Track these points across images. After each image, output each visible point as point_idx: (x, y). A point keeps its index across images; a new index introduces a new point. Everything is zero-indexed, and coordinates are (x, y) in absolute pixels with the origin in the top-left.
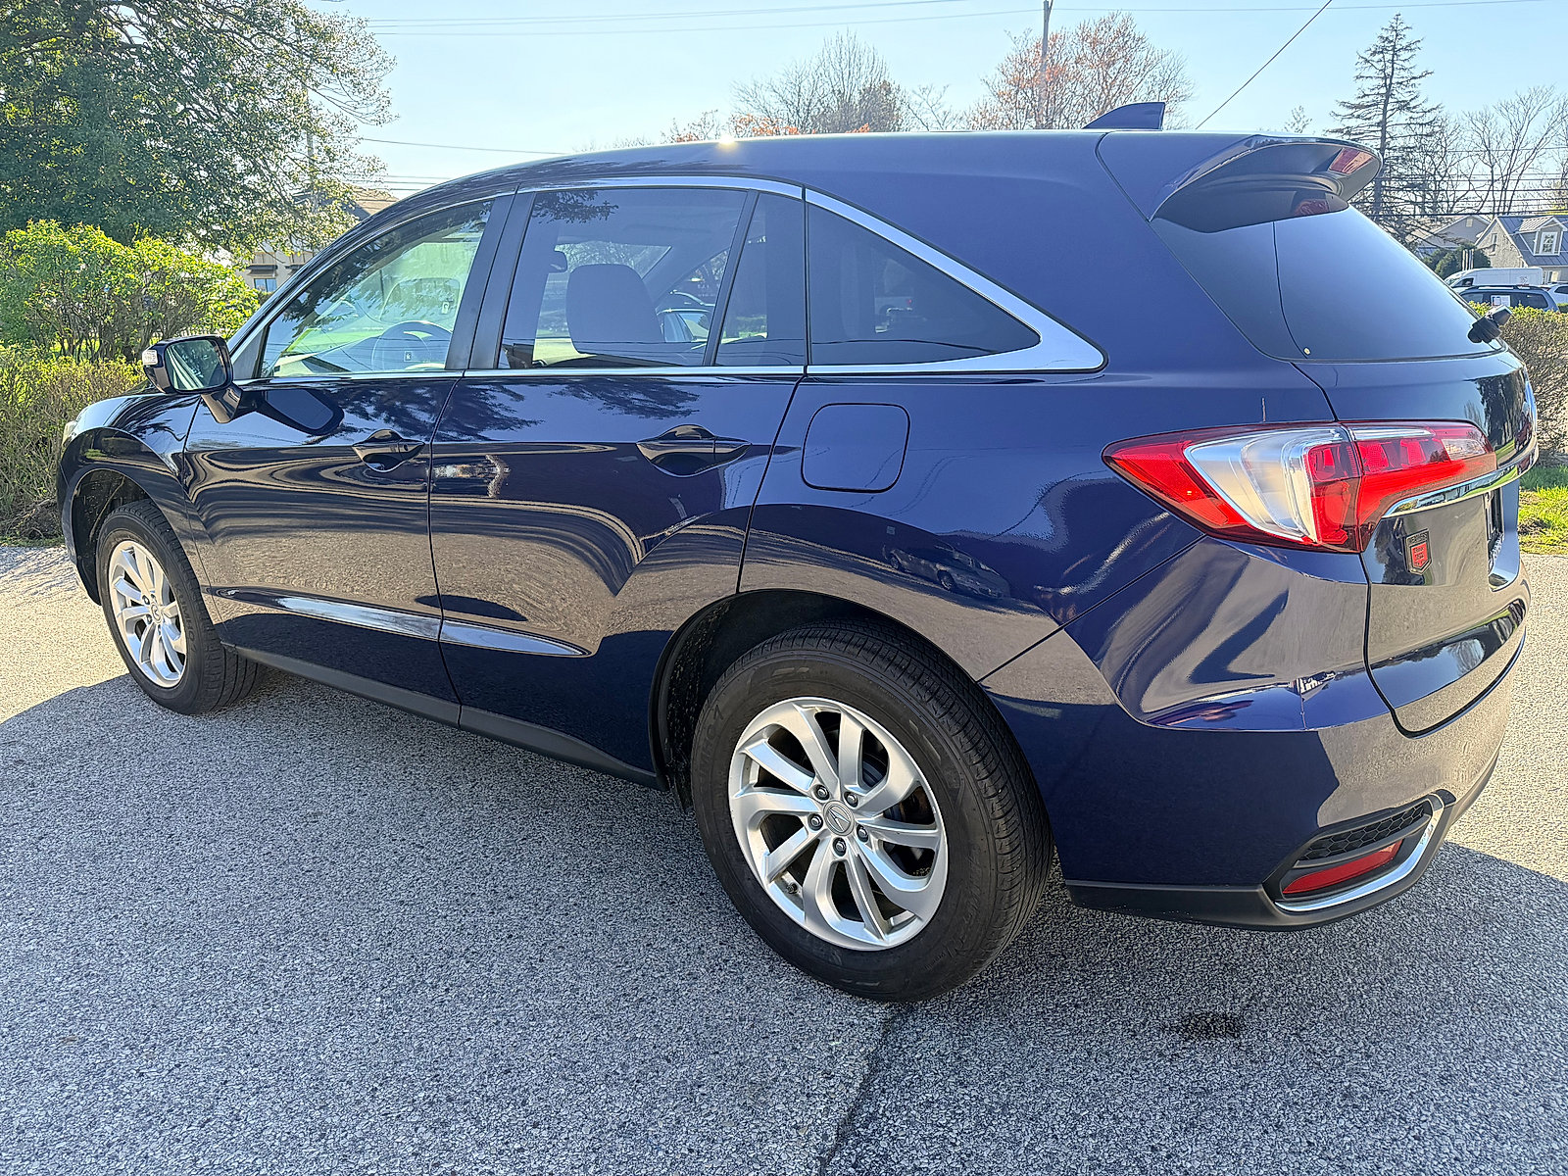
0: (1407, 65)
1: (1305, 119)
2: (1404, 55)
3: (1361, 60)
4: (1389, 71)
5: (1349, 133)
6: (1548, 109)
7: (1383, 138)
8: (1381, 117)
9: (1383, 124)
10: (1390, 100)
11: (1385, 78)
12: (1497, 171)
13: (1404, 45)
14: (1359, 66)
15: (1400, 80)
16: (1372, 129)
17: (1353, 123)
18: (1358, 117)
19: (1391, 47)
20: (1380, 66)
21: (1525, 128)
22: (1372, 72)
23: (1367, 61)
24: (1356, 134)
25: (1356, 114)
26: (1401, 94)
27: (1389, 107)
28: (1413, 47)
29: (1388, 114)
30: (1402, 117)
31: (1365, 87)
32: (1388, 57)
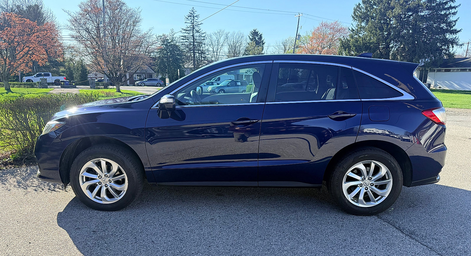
0: (197, 21)
1: (174, 32)
2: (196, 18)
3: (186, 18)
4: (193, 22)
5: (185, 37)
6: (224, 35)
7: (193, 39)
8: (192, 34)
9: (193, 36)
10: (194, 29)
11: (192, 23)
12: (215, 50)
13: (196, 16)
14: (185, 19)
15: (196, 25)
16: (191, 37)
17: (186, 34)
18: (187, 33)
19: (192, 16)
20: (190, 20)
21: (219, 39)
22: (189, 22)
23: (187, 19)
24: (187, 38)
25: (186, 32)
26: (197, 28)
27: (194, 31)
28: (198, 16)
29: (194, 33)
30: (198, 34)
31: (188, 25)
32: (192, 18)
